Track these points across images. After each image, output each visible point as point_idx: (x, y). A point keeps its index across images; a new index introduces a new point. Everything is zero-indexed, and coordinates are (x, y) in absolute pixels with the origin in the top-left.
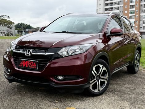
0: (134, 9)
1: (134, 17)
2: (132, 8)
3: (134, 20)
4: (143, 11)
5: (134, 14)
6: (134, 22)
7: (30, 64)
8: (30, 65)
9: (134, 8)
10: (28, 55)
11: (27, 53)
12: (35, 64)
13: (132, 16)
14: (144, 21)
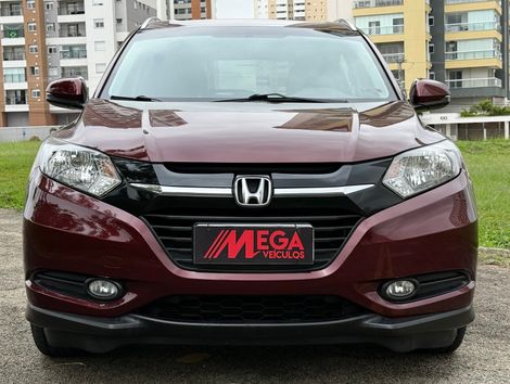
0: (19, 19)
1: (20, 50)
2: (12, 14)
3: (23, 63)
4: (58, 27)
5: (21, 41)
6: (23, 72)
7: (268, 243)
8: (271, 249)
9: (18, 14)
10: (253, 200)
11: (247, 195)
12: (296, 237)
13: (13, 47)
14: (63, 68)
